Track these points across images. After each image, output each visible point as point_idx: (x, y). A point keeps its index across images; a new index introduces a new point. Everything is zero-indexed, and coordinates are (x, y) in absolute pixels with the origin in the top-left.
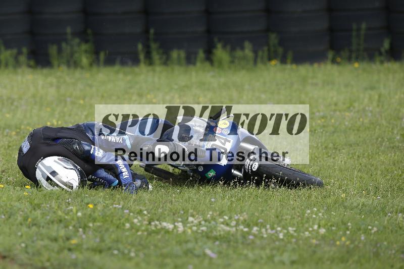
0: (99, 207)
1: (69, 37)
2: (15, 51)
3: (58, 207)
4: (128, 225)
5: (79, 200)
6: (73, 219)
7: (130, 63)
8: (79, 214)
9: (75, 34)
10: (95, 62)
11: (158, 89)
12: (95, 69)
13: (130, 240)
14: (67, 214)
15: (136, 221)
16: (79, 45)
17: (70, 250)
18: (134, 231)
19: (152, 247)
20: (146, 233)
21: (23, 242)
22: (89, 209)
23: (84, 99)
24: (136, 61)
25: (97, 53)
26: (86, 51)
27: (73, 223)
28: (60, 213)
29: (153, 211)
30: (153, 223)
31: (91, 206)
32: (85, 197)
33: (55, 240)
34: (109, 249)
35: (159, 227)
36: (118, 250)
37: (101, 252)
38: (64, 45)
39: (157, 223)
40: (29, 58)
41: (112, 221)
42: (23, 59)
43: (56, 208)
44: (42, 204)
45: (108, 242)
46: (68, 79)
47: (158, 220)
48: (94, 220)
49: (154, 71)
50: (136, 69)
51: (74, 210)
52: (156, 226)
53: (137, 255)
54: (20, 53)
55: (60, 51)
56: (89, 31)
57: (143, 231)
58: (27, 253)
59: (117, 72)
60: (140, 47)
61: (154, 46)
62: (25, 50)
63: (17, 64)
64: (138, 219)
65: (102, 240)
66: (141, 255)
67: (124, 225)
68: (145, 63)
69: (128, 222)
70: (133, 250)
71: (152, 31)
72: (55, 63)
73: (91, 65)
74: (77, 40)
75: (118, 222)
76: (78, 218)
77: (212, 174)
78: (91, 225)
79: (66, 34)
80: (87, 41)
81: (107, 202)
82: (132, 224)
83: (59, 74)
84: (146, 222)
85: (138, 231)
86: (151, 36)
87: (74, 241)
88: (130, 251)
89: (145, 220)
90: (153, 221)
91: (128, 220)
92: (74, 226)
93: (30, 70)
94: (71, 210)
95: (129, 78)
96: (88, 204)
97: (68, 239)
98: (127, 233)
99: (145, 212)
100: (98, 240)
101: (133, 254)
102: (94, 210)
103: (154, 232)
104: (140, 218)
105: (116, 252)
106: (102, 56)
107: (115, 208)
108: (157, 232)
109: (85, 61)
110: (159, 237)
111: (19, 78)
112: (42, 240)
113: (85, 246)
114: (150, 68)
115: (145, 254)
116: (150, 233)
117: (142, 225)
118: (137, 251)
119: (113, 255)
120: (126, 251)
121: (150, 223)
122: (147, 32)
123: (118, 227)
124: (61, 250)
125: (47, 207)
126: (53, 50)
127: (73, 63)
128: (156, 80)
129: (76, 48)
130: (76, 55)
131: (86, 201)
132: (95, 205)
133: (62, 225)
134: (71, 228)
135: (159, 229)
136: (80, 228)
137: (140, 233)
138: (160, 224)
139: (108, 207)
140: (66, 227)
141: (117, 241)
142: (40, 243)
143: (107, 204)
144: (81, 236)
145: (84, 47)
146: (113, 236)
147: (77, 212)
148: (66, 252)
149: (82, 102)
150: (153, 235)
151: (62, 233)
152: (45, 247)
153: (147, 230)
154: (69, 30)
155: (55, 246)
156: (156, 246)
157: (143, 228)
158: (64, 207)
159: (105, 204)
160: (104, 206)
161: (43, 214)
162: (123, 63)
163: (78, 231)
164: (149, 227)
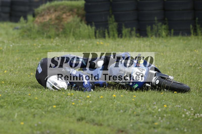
0: (170, 107)
1: (156, 22)
2: (130, 29)
3: (149, 106)
4: (183, 116)
5: (160, 102)
6: (156, 112)
7: (186, 35)
8: (159, 110)
9: (159, 21)
10: (169, 34)
11: (200, 48)
12: (169, 38)
13: (184, 123)
14: (153, 110)
15: (187, 113)
16: (161, 26)
17: (154, 128)
18: (186, 118)
19: (195, 127)
20: (192, 120)
21: (131, 124)
22: (164, 107)
23: (163, 53)
24: (189, 34)
25: (170, 30)
26: (165, 29)
27: (156, 114)
28: (150, 109)
29: (196, 109)
30: (196, 115)
31: (165, 106)
32: (162, 102)
33: (147, 123)
34: (174, 127)
35: (199, 117)
36: (178, 128)
37: (169, 129)
38: (154, 26)
39: (198, 114)
40: (136, 32)
41: (175, 114)
42: (134, 33)
43: (148, 107)
44: (141, 105)
45: (173, 124)
46: (155, 42)
47: (198, 113)
48: (167, 113)
49: (198, 38)
50: (190, 38)
51: (157, 108)
52: (197, 116)
53: (188, 131)
54: (132, 30)
55: (152, 29)
56: (166, 19)
57: (191, 119)
58: (134, 129)
59: (180, 39)
60: (191, 26)
61: (198, 26)
62: (134, 28)
63: (131, 35)
64: (189, 113)
65: (170, 123)
66: (190, 131)
67: (181, 115)
68: (193, 34)
69: (184, 114)
70: (186, 128)
71: (197, 19)
72: (149, 34)
73: (167, 36)
74: (160, 23)
75: (179, 114)
76: (159, 112)
77: (136, 86)
78: (165, 115)
79: (155, 20)
80: (165, 24)
81: (173, 104)
82: (186, 115)
83: (151, 40)
84: (193, 114)
85: (188, 118)
86: (197, 21)
87: (156, 124)
88: (184, 129)
89: (192, 113)
90: (197, 114)
91: (183, 113)
92: (157, 116)
93: (137, 38)
94: (155, 108)
95: (185, 42)
96: (164, 105)
97: (153, 122)
98: (183, 120)
99: (192, 109)
100: (168, 123)
101: (185, 130)
102: (166, 108)
103: (196, 119)
104: (189, 112)
105: (177, 129)
106: (172, 31)
107: (177, 107)
108: (198, 119)
109: (164, 34)
110: (199, 122)
111: (132, 42)
112: (141, 123)
113: (162, 126)
114: (196, 37)
115: (191, 130)
116: (194, 120)
117: (190, 115)
118: (188, 129)
119: (176, 131)
120: (182, 129)
121: (194, 115)
122: (195, 19)
123: (178, 116)
124: (150, 128)
125: (144, 106)
126: (149, 28)
127: (158, 35)
128: (199, 43)
129: (159, 27)
130: (160, 31)
131: (163, 104)
132: (167, 105)
133: (151, 115)
134: (155, 117)
135: (199, 118)
136: (160, 116)
137: (189, 120)
138: (200, 115)
139: (174, 106)
140: (153, 116)
141: (178, 124)
142: (140, 124)
143: (174, 105)
144: (160, 121)
145: (164, 27)
146: (176, 121)
147: (158, 109)
148: (152, 129)
149: (162, 54)
150: (196, 121)
151: (151, 119)
152: (142, 126)
153: (193, 118)
154: (156, 18)
155: (147, 126)
156: (197, 126)
157: (191, 117)
158: (152, 106)
159: (172, 105)
160: (172, 106)
161: (142, 110)
162: (183, 35)
163: (158, 118)
164: (194, 116)
